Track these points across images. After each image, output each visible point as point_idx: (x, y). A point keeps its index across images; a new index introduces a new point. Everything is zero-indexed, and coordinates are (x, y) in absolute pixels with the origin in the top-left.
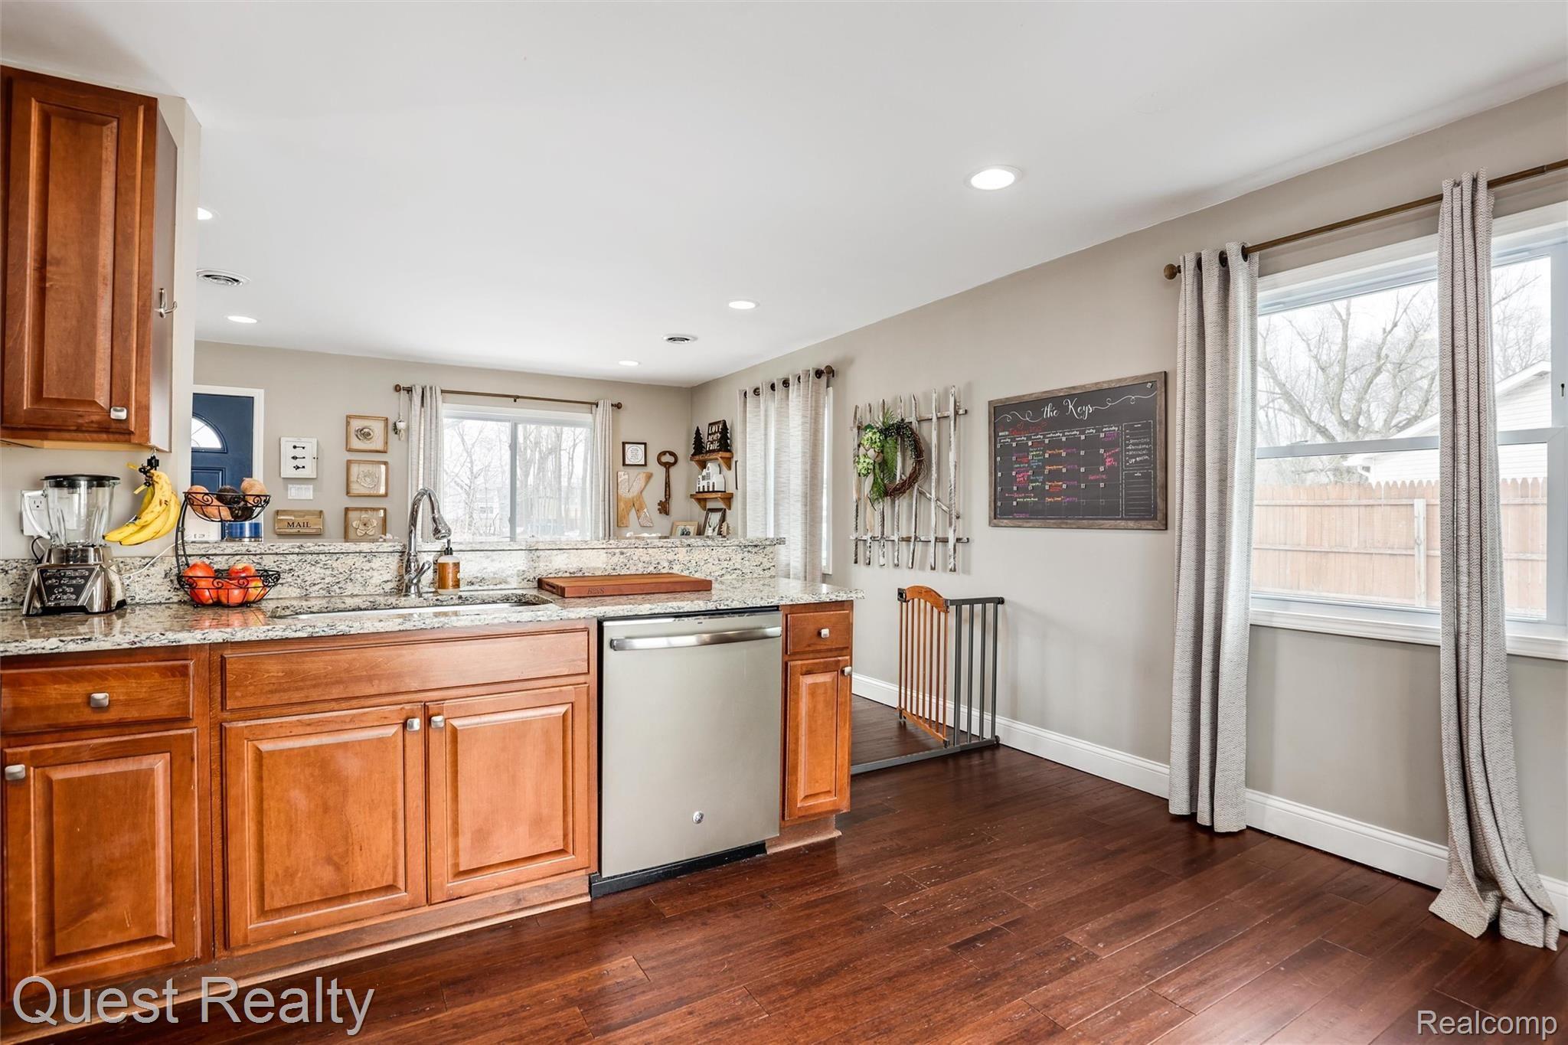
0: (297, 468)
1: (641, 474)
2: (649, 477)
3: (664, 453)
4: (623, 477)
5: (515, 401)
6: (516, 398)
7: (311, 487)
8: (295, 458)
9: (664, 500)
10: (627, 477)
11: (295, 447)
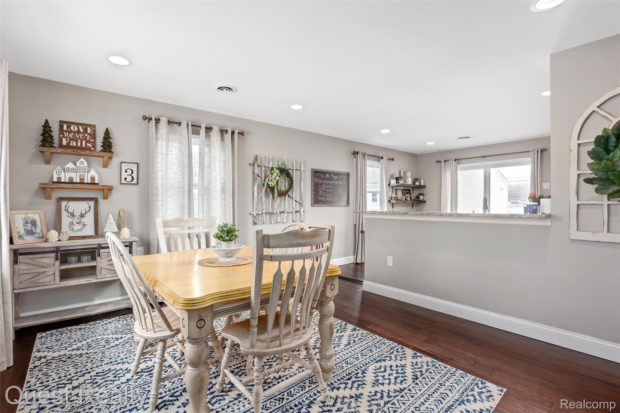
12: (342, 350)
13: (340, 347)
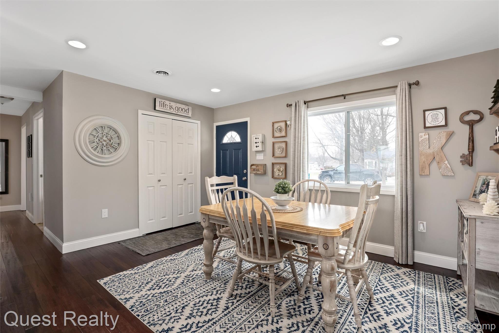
0: (257, 147)
1: (442, 134)
2: (451, 135)
3: (468, 113)
4: (424, 137)
5: (345, 98)
6: (344, 96)
7: (263, 154)
8: (256, 143)
9: (466, 153)
10: (427, 136)
11: (256, 138)
12: (193, 300)
13: (193, 303)
